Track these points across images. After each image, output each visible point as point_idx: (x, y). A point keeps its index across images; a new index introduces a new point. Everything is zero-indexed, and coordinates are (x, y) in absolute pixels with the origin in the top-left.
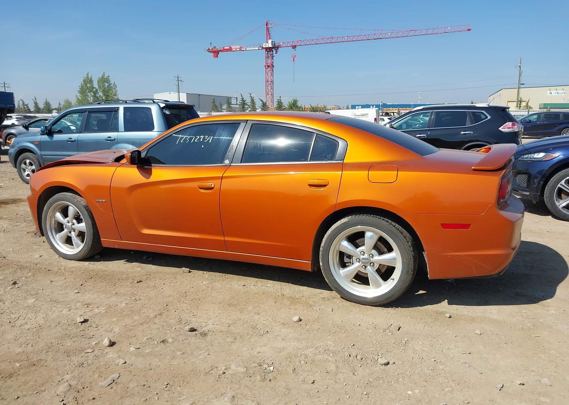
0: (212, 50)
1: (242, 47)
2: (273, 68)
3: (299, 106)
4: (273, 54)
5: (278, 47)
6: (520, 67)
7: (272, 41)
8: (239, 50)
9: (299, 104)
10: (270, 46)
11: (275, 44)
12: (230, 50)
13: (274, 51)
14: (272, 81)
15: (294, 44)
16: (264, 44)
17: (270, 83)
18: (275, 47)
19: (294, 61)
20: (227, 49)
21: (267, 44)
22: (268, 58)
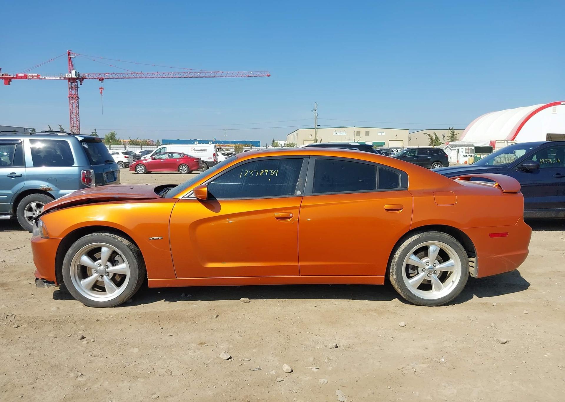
0: (3, 76)
1: (40, 76)
2: (78, 100)
3: (117, 139)
4: (77, 85)
5: (83, 79)
6: (316, 110)
7: (76, 72)
8: (36, 78)
9: (117, 137)
10: (74, 76)
11: (79, 74)
12: (25, 77)
13: (79, 82)
14: (78, 113)
15: (100, 77)
16: (66, 74)
17: (75, 115)
18: (79, 79)
19: (102, 94)
20: (21, 77)
21: (70, 74)
22: (72, 89)
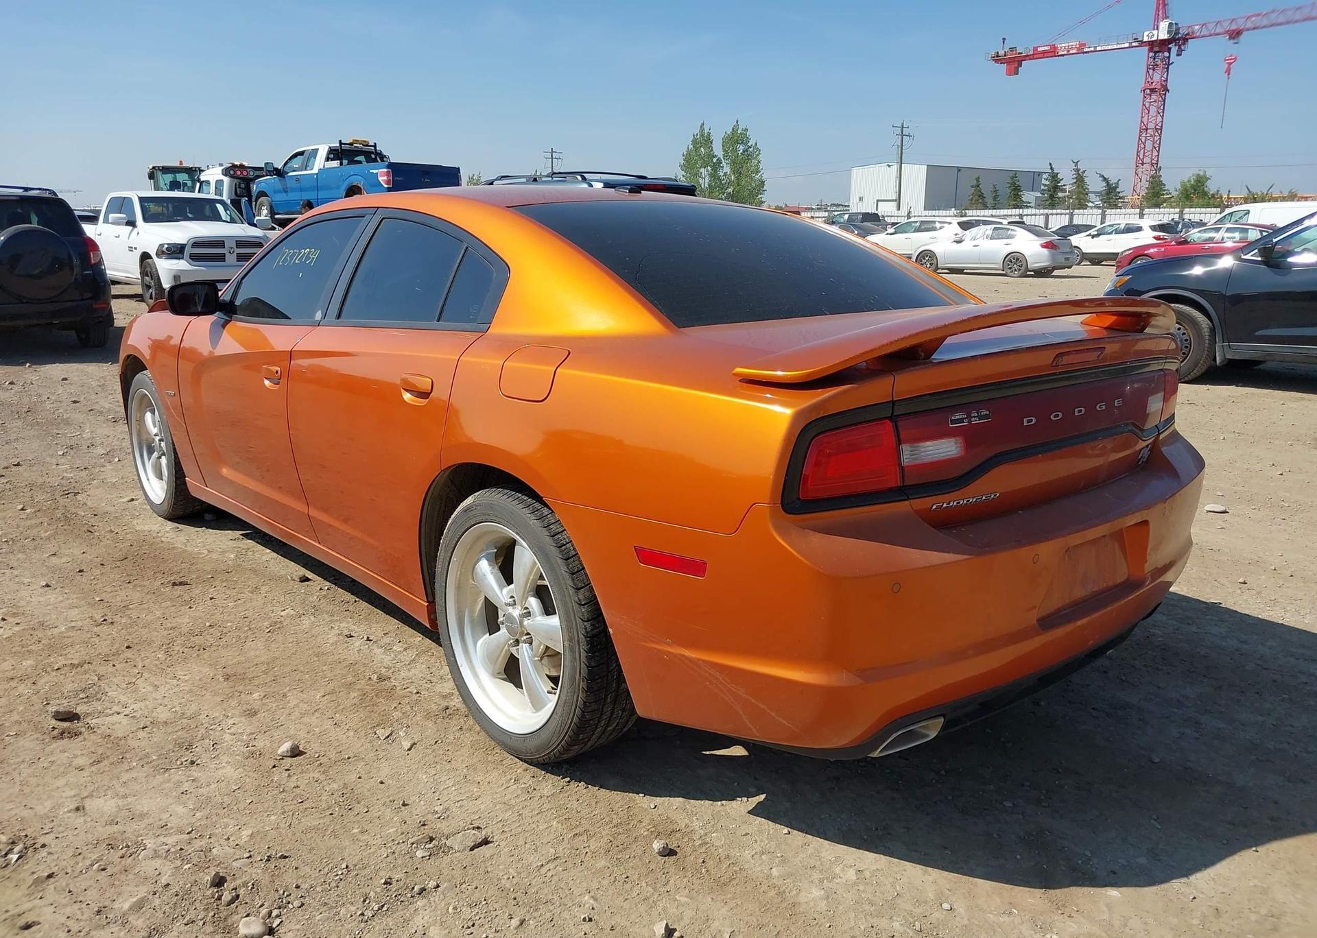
0: (1005, 56)
1: (1084, 45)
2: (1165, 94)
3: (1211, 193)
4: (1169, 57)
5: (1187, 39)
7: (1170, 24)
8: (1074, 51)
10: (1164, 35)
11: (1178, 29)
12: (1053, 52)
13: (1174, 49)
14: (1159, 130)
15: (1234, 27)
16: (1146, 34)
17: (1151, 134)
18: (1178, 39)
19: (1229, 74)
20: (1044, 52)
21: (1155, 32)
22: (1154, 70)
